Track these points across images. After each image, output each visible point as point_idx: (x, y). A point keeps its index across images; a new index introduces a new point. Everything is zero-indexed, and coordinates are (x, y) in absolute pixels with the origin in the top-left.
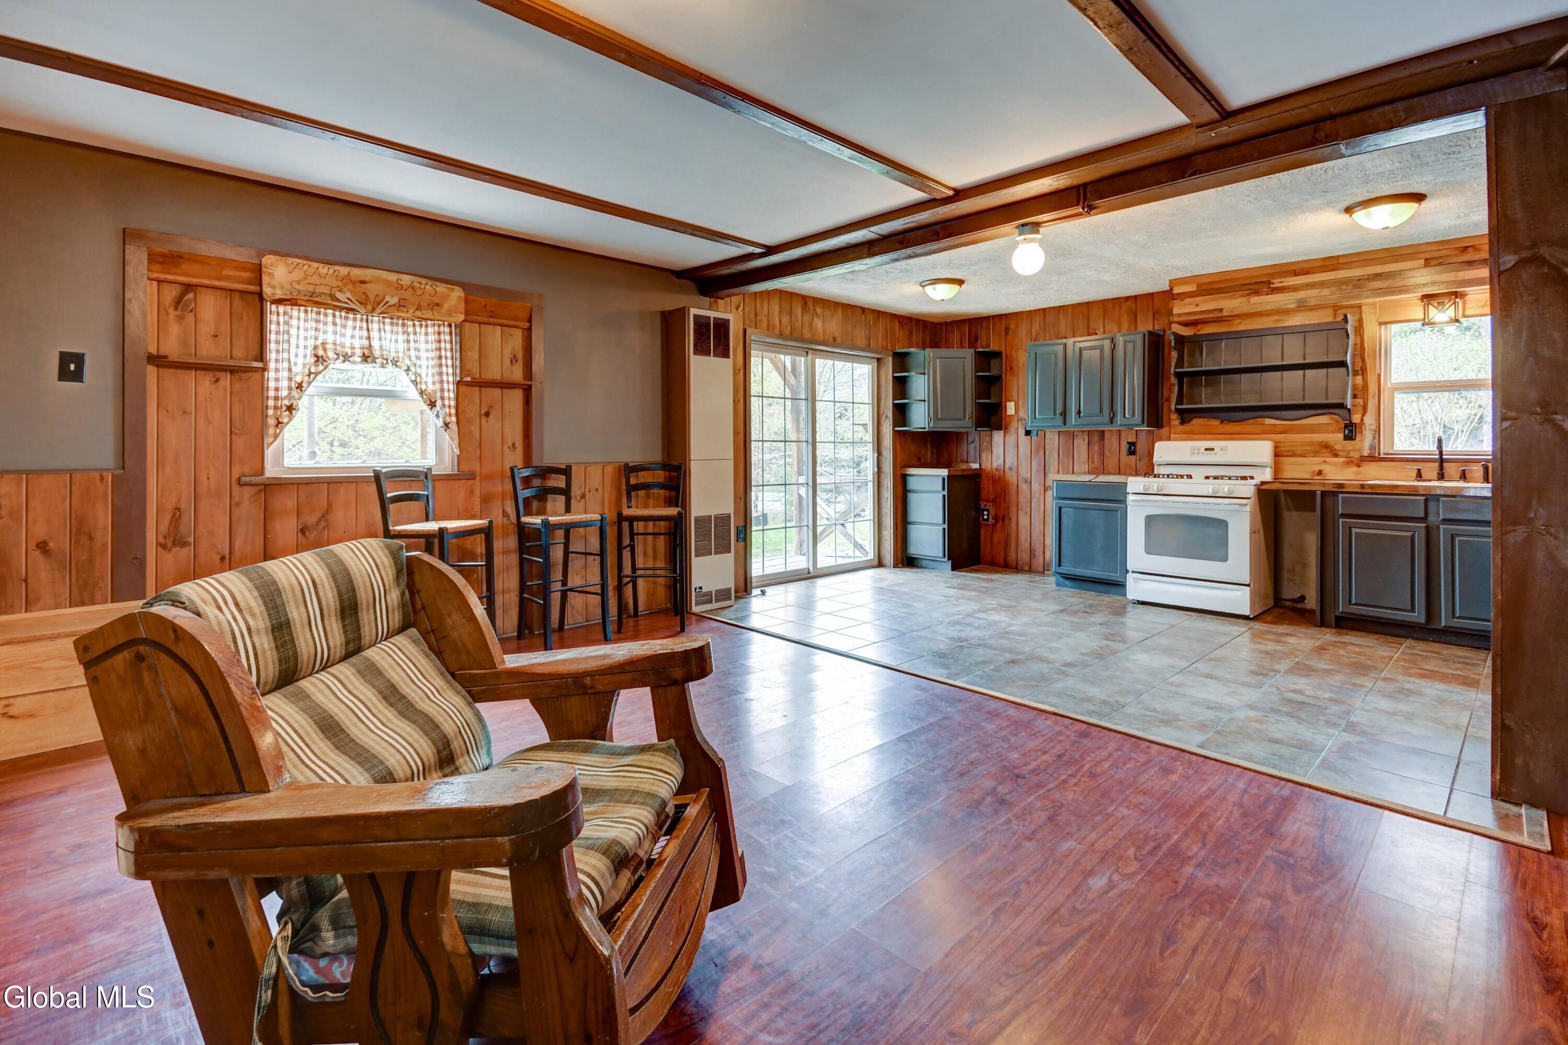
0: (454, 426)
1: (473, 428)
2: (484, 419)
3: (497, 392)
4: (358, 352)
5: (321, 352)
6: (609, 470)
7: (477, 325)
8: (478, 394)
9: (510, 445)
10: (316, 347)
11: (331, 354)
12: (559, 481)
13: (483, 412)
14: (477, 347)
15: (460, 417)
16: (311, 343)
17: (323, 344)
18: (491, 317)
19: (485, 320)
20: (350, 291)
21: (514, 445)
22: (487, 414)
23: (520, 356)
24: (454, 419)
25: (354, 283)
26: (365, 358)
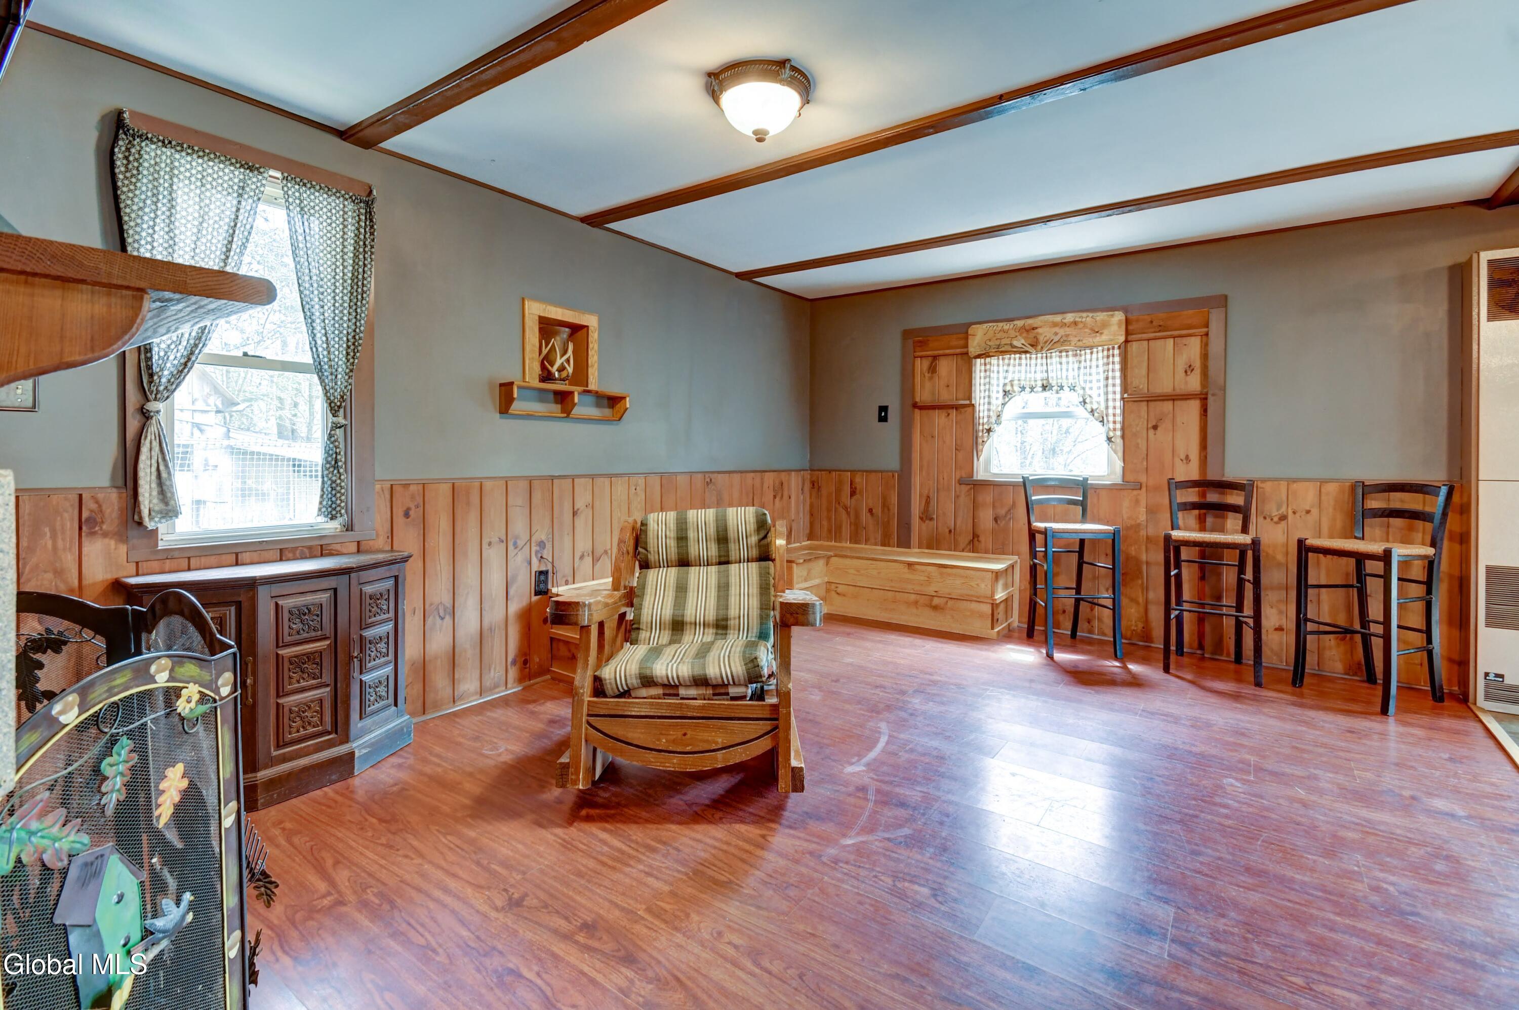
0: (1119, 441)
1: (1139, 441)
2: (1151, 432)
3: (1168, 405)
4: (1039, 383)
5: (1008, 388)
6: (1331, 488)
7: (1146, 343)
8: (1145, 408)
9: (1183, 457)
10: (1005, 385)
11: (1016, 388)
12: (1236, 499)
13: (1150, 426)
14: (1145, 364)
15: (1127, 432)
16: (1002, 382)
17: (1011, 381)
18: (1160, 331)
19: (1152, 335)
20: (1025, 338)
21: (1187, 457)
22: (1155, 427)
23: (1197, 364)
24: (1119, 433)
25: (1027, 331)
26: (1044, 388)
